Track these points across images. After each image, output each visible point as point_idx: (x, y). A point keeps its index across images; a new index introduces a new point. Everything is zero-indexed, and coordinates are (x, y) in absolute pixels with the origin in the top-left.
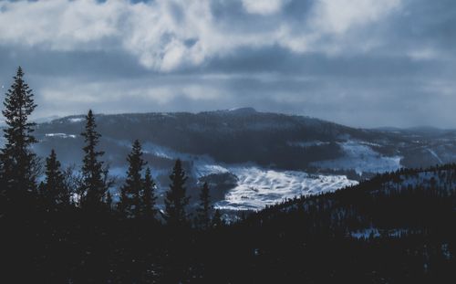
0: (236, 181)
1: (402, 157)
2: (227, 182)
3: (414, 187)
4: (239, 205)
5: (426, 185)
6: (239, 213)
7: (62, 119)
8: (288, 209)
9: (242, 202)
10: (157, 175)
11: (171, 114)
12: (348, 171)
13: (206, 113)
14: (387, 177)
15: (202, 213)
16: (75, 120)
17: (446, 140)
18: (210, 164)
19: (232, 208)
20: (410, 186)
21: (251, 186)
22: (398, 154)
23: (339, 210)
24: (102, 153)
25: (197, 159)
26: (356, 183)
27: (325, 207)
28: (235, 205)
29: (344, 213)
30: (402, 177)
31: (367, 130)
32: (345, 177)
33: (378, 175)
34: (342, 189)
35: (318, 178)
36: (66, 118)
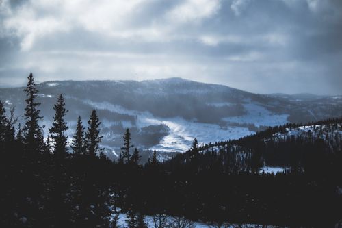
0: (168, 131)
1: (288, 115)
2: (162, 131)
3: (296, 137)
4: (170, 148)
5: (304, 136)
6: (170, 154)
7: (42, 84)
8: (205, 151)
9: (172, 146)
10: (110, 125)
11: (121, 81)
12: (249, 124)
13: (147, 81)
14: (276, 129)
15: (125, 151)
16: (51, 85)
17: (320, 103)
18: (150, 118)
19: (165, 150)
20: (293, 136)
21: (179, 134)
22: (285, 113)
23: (241, 153)
24: (39, 104)
25: (140, 114)
26: (254, 133)
27: (232, 150)
28: (167, 148)
29: (245, 155)
30: (287, 129)
31: (264, 96)
32: (247, 129)
33: (270, 127)
34: (244, 138)
35: (227, 129)
36: (45, 83)
